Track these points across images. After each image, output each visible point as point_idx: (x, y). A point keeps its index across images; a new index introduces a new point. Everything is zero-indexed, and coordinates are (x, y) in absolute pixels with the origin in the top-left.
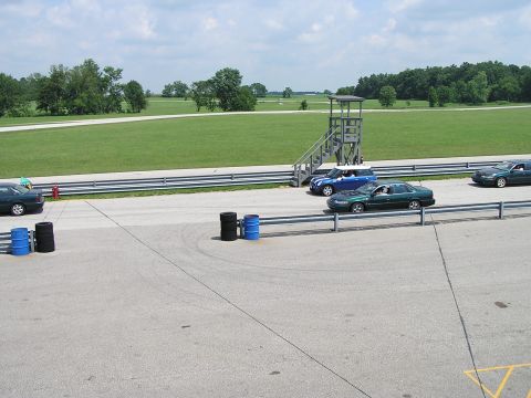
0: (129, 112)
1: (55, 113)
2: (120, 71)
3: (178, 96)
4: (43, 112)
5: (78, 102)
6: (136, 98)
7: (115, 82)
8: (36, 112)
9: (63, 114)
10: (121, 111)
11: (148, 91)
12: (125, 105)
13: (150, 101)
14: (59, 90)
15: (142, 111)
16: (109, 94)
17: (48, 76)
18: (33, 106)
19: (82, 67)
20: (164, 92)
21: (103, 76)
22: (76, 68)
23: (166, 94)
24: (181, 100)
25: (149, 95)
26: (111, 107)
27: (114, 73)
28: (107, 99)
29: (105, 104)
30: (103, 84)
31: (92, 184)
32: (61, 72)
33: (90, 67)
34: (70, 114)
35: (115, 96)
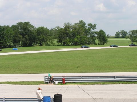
0: (99, 44)
1: (65, 44)
2: (95, 25)
3: (123, 37)
4: (60, 44)
5: (76, 39)
6: (103, 38)
7: (92, 31)
8: (57, 44)
9: (69, 45)
10: (95, 44)
11: (108, 35)
12: (97, 41)
13: (109, 39)
14: (67, 34)
15: (105, 44)
16: (90, 36)
17: (63, 28)
18: (56, 41)
19: (78, 24)
20: (116, 35)
21: (87, 28)
22: (75, 24)
23: (117, 36)
24: (124, 39)
25: (108, 37)
26: (91, 42)
27: (92, 26)
28: (89, 38)
29: (88, 40)
30: (87, 31)
31: (81, 77)
32: (69, 26)
33: (82, 24)
34: (72, 45)
35: (93, 37)
